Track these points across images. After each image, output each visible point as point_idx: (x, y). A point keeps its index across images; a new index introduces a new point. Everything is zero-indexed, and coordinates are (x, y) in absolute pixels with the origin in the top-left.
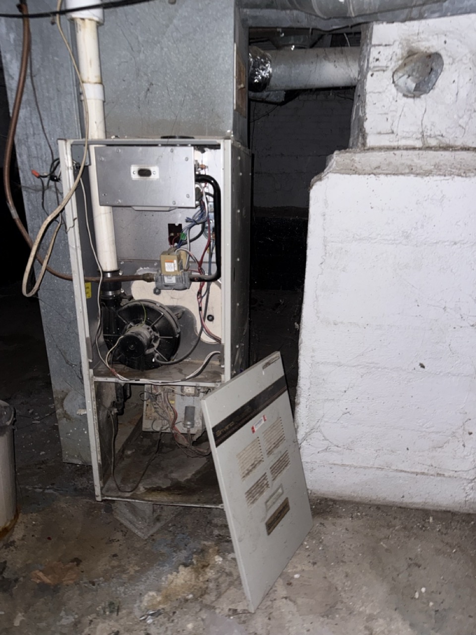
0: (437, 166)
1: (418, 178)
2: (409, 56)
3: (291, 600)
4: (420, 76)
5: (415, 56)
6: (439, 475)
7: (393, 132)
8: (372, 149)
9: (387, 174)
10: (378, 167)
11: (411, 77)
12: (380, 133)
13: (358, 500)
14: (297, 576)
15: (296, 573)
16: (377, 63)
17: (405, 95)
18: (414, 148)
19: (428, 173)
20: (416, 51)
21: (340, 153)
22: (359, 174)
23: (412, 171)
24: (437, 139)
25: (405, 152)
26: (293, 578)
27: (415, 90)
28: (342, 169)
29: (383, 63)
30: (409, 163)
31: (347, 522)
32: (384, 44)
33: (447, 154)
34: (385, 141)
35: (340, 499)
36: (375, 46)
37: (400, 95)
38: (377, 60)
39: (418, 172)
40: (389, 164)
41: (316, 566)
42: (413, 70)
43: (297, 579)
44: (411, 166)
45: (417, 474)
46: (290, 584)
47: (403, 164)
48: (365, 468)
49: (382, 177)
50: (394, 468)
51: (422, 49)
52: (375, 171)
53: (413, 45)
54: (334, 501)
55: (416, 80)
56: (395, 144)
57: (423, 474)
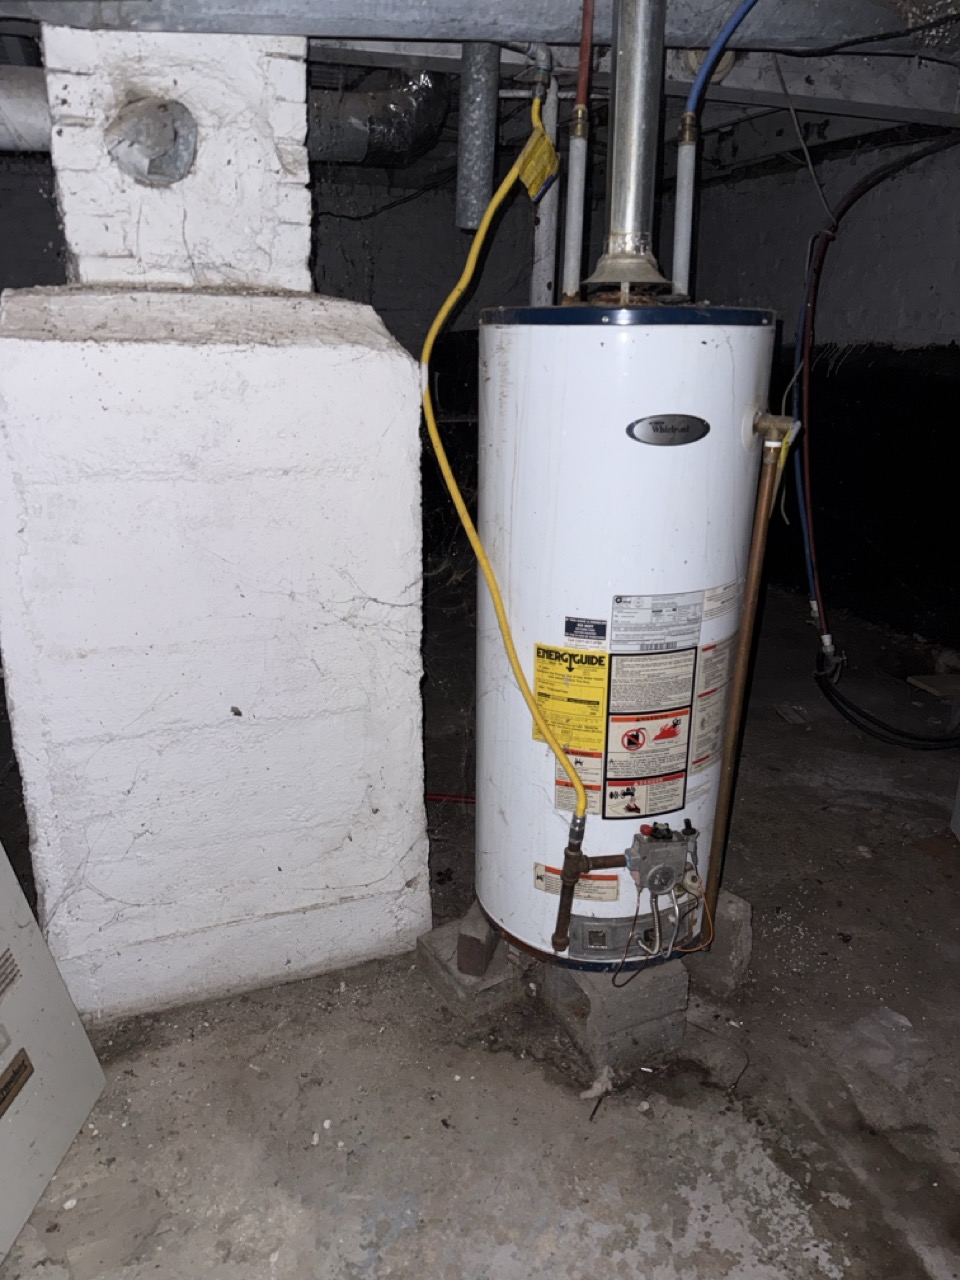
0: (221, 324)
1: (186, 349)
2: (130, 102)
3: (53, 1263)
4: (156, 144)
5: (140, 104)
6: (343, 900)
7: (131, 256)
8: (91, 288)
9: (121, 341)
10: (102, 326)
11: (136, 146)
12: (104, 256)
13: (203, 997)
14: (70, 1204)
15: (68, 1198)
16: (65, 109)
17: (138, 181)
18: (174, 289)
19: (204, 339)
20: (143, 94)
21: (15, 295)
22: (63, 340)
23: (172, 334)
24: (219, 272)
25: (154, 297)
26: (61, 1211)
27: (150, 172)
28: (22, 329)
29: (77, 109)
30: (166, 317)
31: (183, 1049)
32: (74, 69)
33: (237, 302)
34: (119, 272)
35: (168, 1007)
36: (54, 71)
37: (129, 180)
38: (64, 102)
39: (185, 336)
40: (126, 319)
41: (113, 1166)
42: (139, 133)
43: (70, 1210)
44: (169, 323)
45: (304, 910)
46: (53, 1228)
47: (153, 320)
48: (203, 930)
49: (112, 346)
50: (259, 913)
51: (155, 90)
52: (99, 334)
53: (135, 80)
54: (155, 1017)
55: (150, 152)
56: (138, 279)
57: (315, 907)
